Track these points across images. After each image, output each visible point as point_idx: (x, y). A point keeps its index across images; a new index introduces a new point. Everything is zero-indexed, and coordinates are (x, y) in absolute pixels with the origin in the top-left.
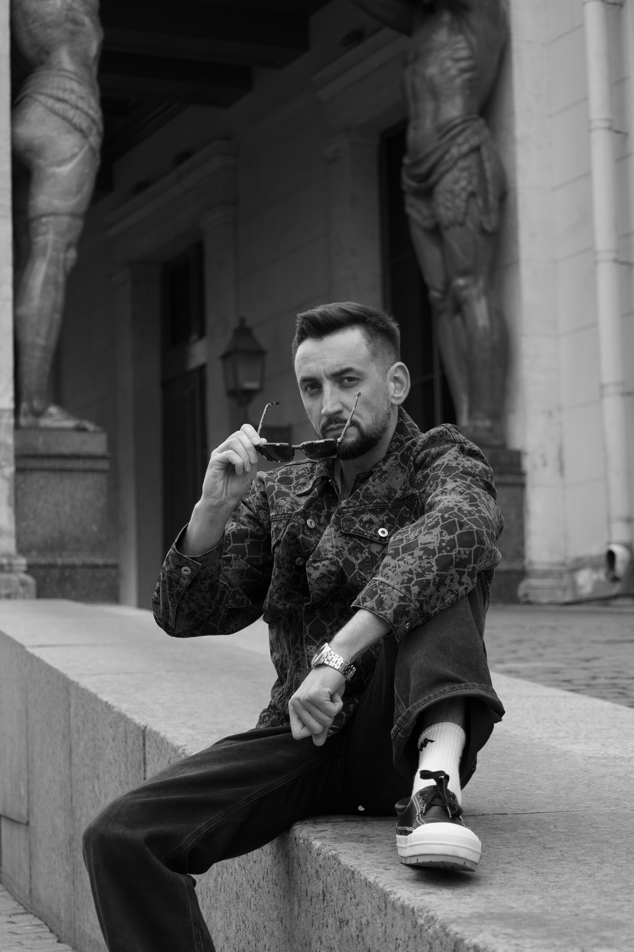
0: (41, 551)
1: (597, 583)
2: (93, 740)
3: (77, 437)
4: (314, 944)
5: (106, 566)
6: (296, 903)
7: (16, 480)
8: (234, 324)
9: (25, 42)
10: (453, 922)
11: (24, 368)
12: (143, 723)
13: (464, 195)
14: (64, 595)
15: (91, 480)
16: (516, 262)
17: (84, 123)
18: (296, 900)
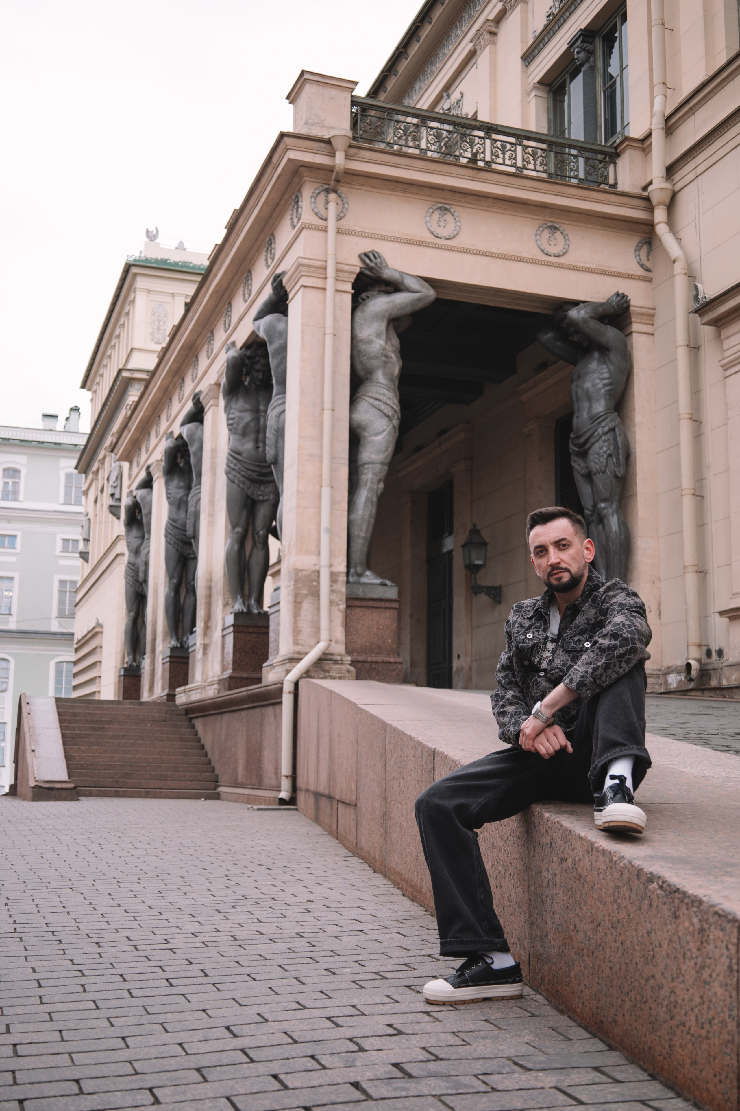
0: (359, 653)
1: (680, 681)
2: (401, 757)
3: (381, 589)
4: (543, 872)
5: (395, 663)
6: (532, 849)
7: (346, 612)
8: (469, 527)
9: (359, 367)
10: (635, 859)
11: (353, 549)
12: (433, 747)
13: (605, 456)
14: (372, 679)
15: (388, 613)
16: (635, 494)
17: (390, 412)
18: (532, 847)
